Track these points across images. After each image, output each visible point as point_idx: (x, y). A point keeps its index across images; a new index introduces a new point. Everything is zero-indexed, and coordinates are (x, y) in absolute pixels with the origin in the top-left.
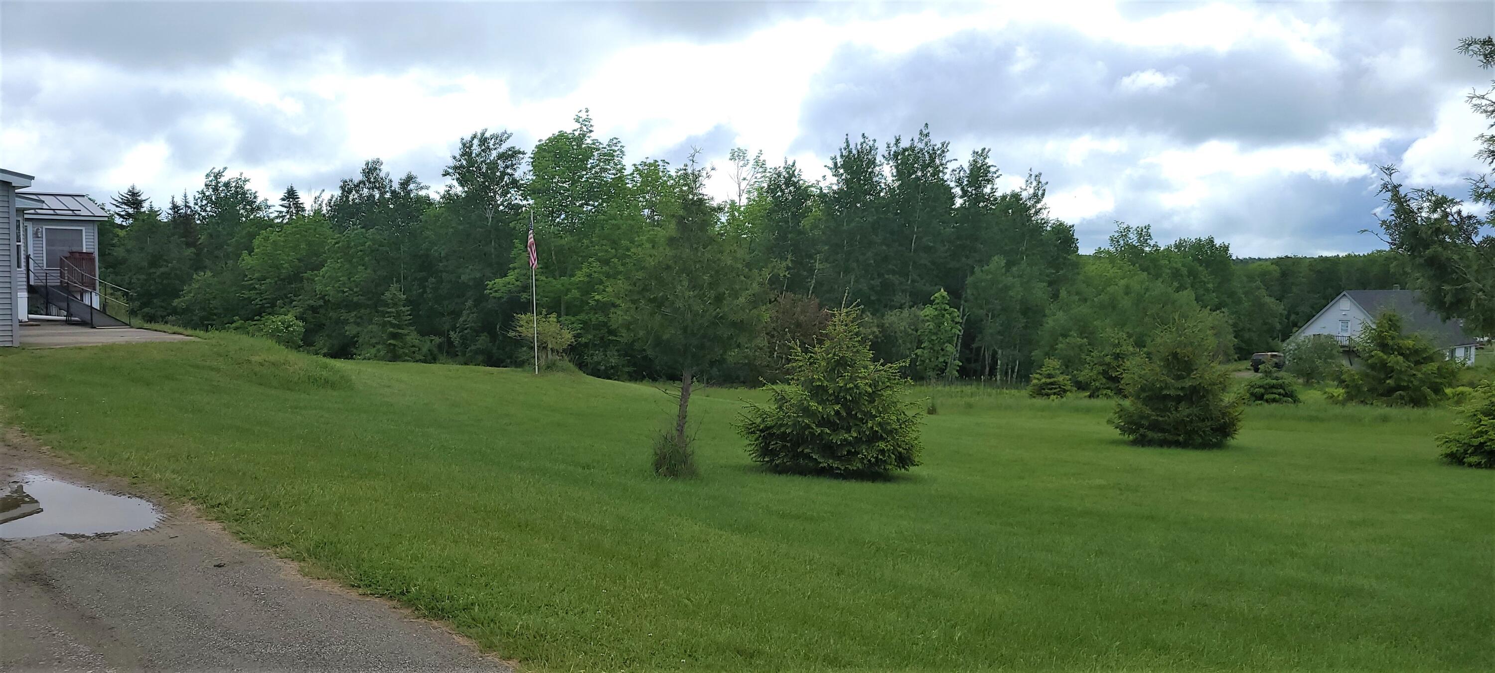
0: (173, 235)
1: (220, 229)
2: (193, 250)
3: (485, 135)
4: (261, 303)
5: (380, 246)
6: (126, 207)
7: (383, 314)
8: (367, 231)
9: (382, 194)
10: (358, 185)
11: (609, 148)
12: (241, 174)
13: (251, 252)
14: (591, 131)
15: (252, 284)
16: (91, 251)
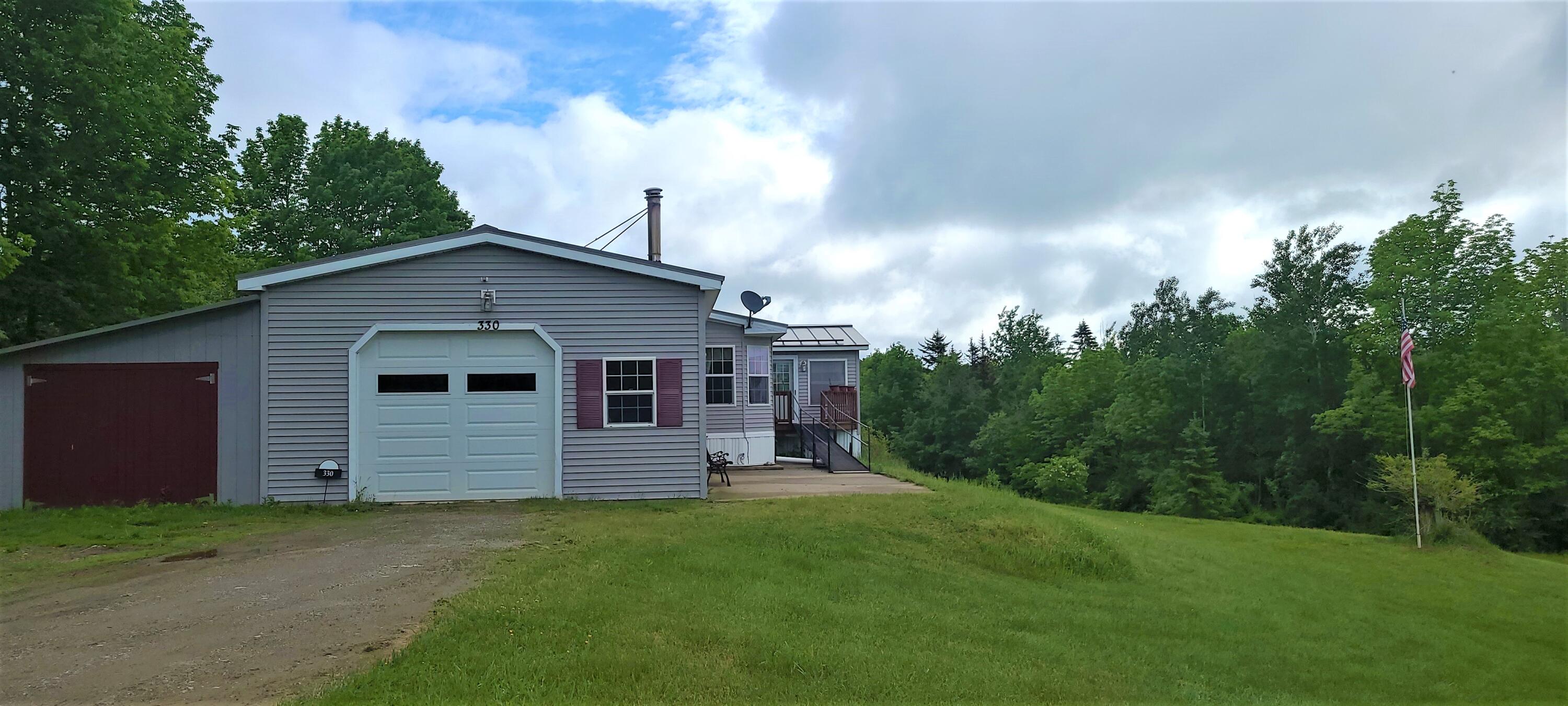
0: (971, 376)
1: (1014, 368)
2: (988, 391)
3: (1307, 231)
4: (1050, 443)
5: (1176, 375)
6: (931, 352)
7: (1181, 456)
8: (1161, 359)
9: (1178, 317)
10: (1151, 309)
11: (1487, 230)
12: (1033, 311)
13: (1040, 389)
14: (1458, 210)
15: (1042, 424)
16: (852, 384)
